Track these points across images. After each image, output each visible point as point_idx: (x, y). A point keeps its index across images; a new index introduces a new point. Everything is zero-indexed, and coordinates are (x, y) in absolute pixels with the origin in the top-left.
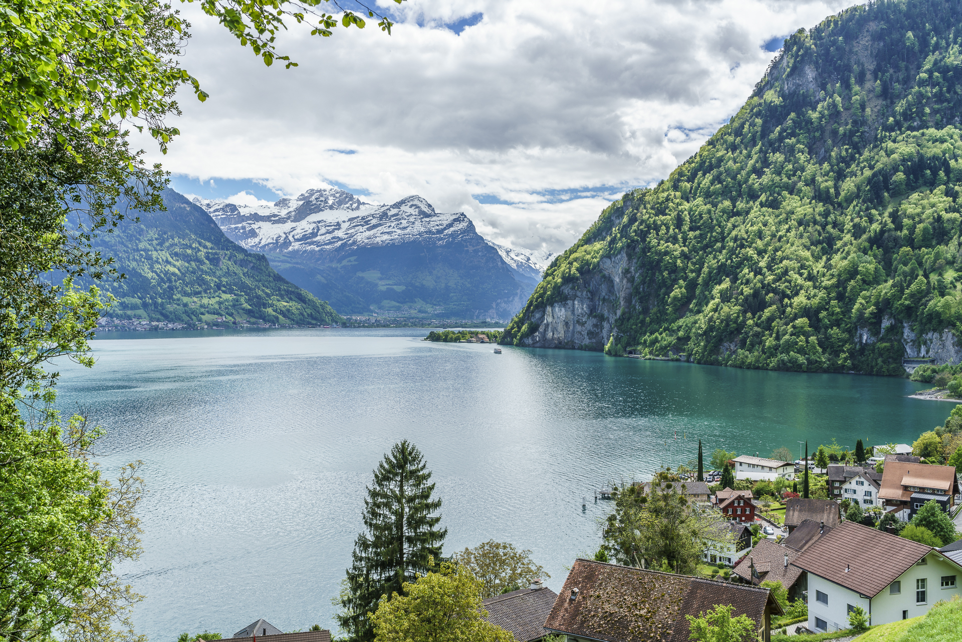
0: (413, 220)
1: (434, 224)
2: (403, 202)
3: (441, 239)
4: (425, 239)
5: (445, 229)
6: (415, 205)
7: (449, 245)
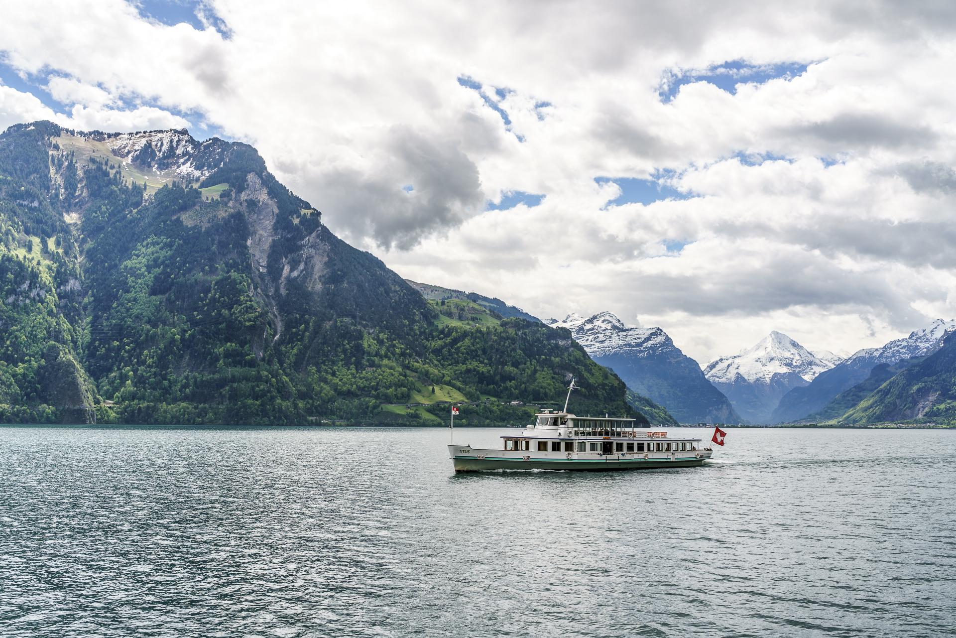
0: (610, 334)
1: (631, 338)
2: (595, 318)
3: (641, 352)
4: (626, 352)
5: (643, 342)
6: (607, 320)
7: (650, 357)
